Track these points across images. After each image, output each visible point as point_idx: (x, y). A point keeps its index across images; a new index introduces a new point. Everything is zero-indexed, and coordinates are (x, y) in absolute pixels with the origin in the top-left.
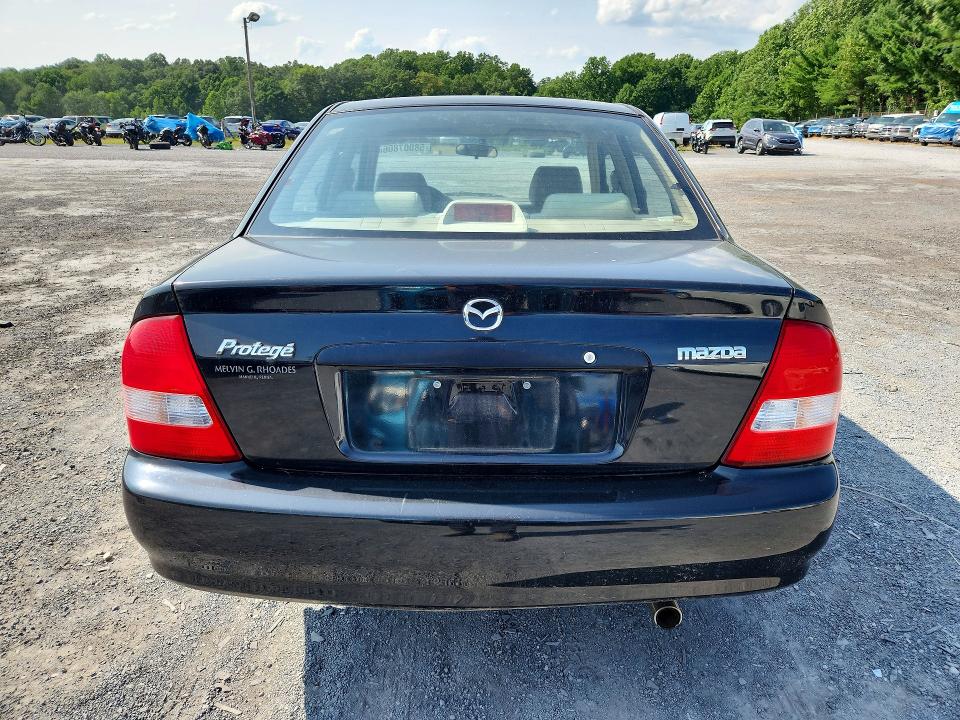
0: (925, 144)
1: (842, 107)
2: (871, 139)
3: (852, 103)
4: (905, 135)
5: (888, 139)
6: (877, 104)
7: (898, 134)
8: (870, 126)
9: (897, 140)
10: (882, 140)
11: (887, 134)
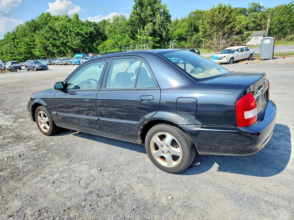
0: (74, 65)
1: (42, 57)
2: (57, 65)
3: (44, 55)
4: (67, 63)
5: (63, 64)
6: (52, 55)
7: (65, 63)
8: (56, 61)
9: (65, 64)
10: (61, 65)
11: (61, 63)
